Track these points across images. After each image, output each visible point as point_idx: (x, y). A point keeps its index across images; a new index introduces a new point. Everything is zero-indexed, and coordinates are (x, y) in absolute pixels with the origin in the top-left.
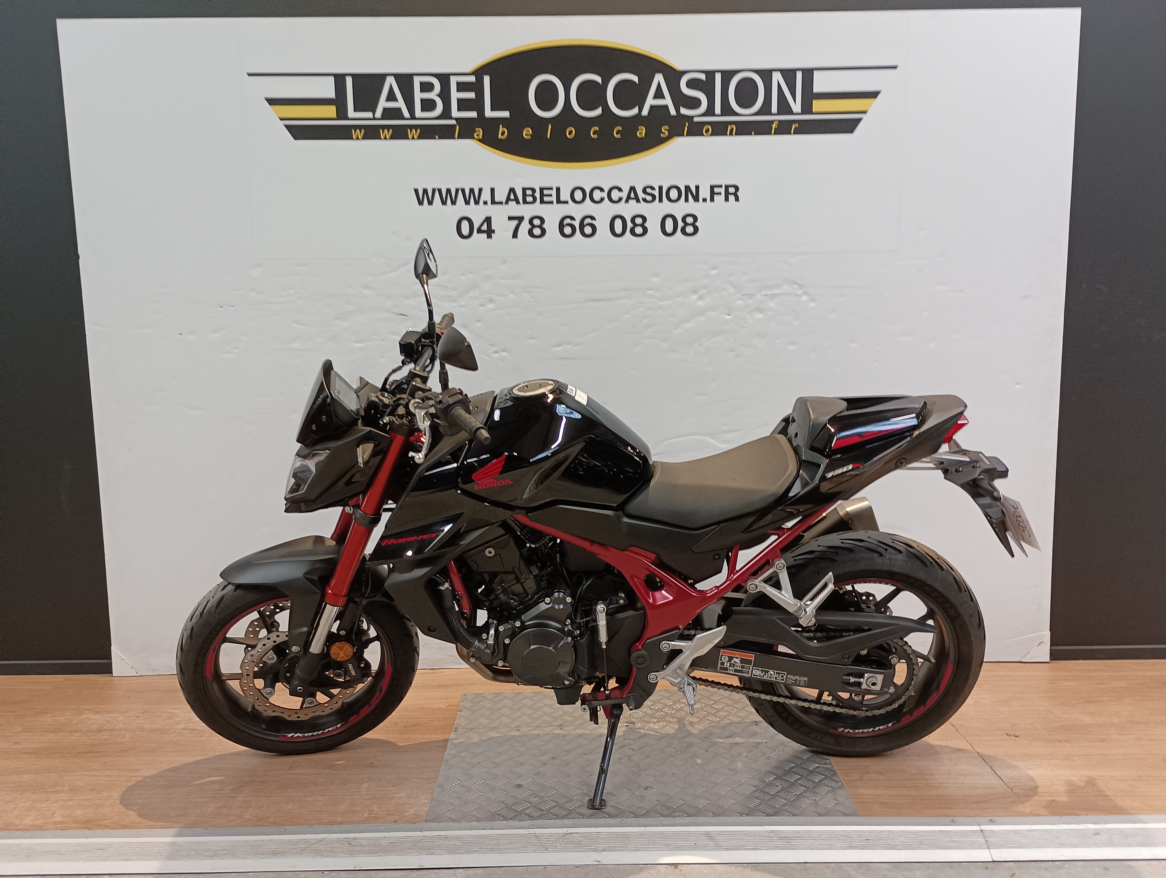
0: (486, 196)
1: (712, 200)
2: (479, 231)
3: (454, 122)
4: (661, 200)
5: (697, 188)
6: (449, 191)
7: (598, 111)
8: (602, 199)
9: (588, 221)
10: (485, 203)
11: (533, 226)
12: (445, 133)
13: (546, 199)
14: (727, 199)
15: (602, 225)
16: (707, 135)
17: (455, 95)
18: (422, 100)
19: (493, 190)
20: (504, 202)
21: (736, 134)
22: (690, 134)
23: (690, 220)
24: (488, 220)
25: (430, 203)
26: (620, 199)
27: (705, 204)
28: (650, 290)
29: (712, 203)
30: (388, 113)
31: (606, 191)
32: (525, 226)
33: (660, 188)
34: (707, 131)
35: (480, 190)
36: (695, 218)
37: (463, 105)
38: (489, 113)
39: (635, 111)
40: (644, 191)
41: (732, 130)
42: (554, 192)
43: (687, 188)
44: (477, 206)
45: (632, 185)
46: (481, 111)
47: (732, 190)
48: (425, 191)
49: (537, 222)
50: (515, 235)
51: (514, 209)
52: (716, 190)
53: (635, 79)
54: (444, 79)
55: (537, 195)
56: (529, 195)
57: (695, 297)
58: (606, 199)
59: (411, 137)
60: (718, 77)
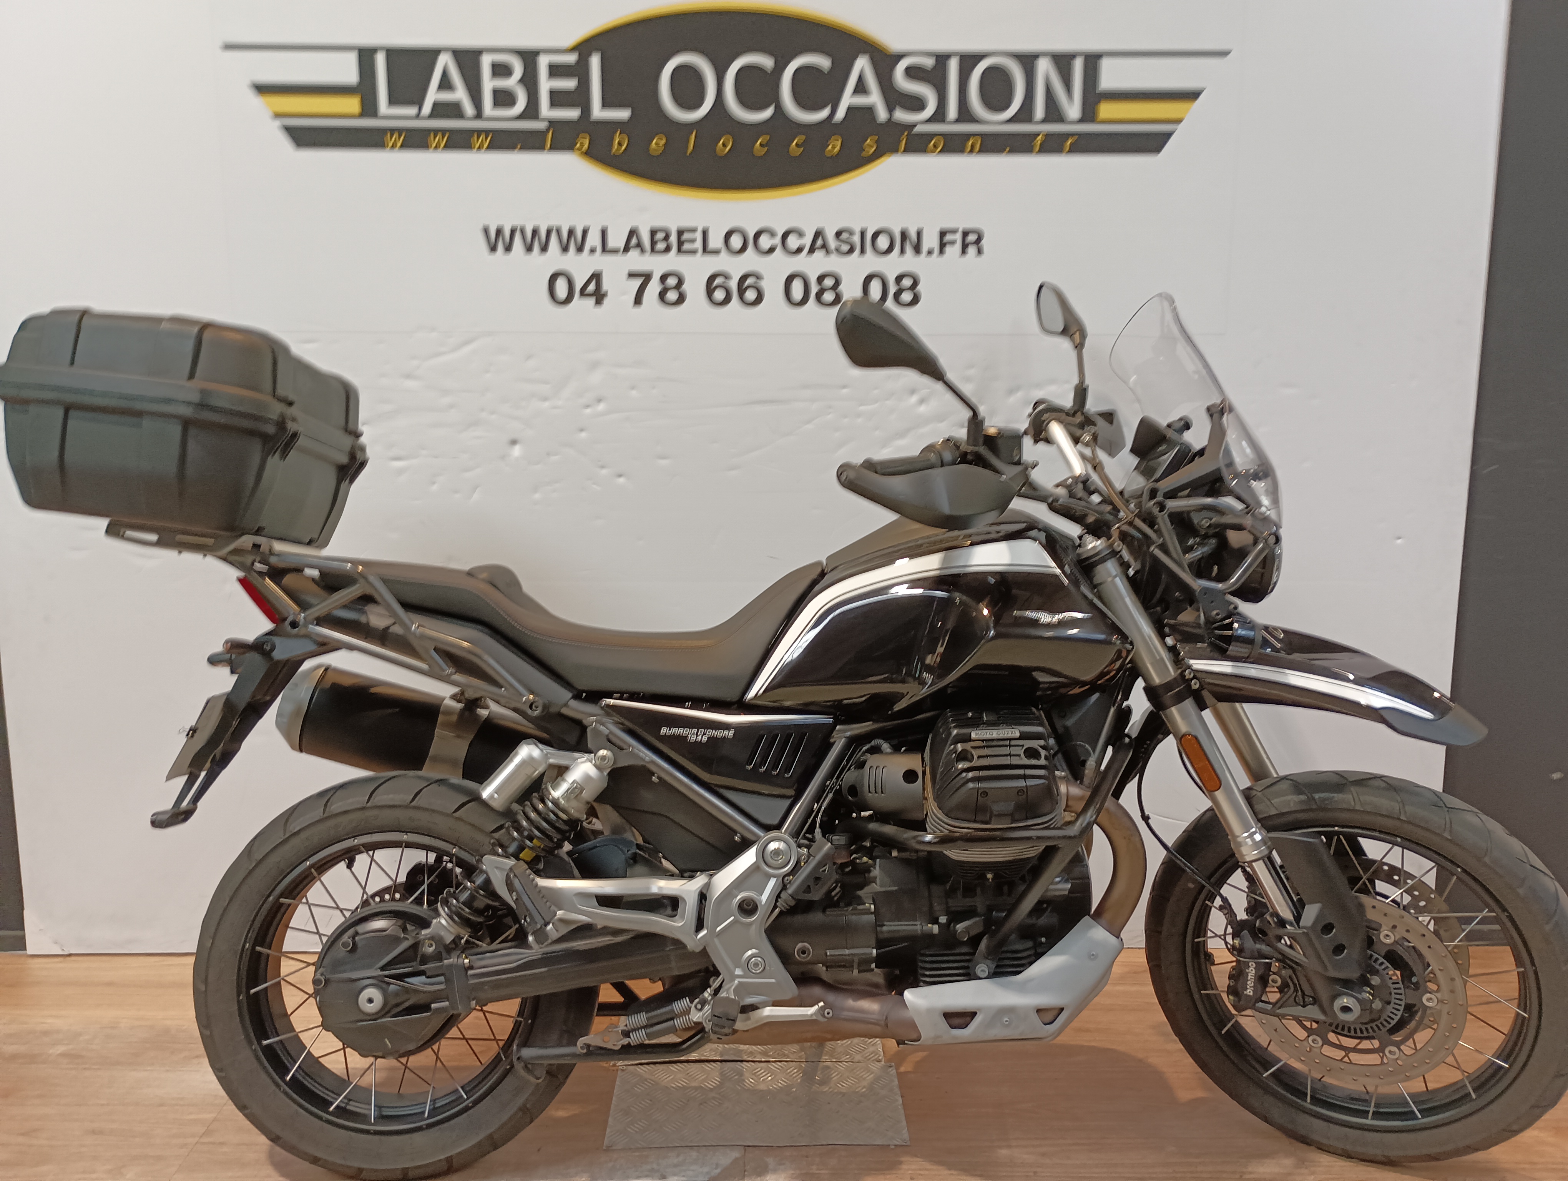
0: (593, 239)
1: (941, 251)
2: (583, 294)
3: (543, 125)
4: (863, 251)
5: (919, 233)
7: (768, 113)
8: (773, 248)
9: (749, 281)
10: (593, 251)
11: (667, 289)
12: (531, 141)
13: (686, 246)
14: (963, 252)
15: (773, 288)
16: (933, 152)
17: (545, 85)
18: (495, 90)
19: (604, 232)
20: (622, 249)
21: (981, 151)
22: (907, 150)
23: (907, 282)
24: (596, 277)
25: (508, 249)
26: (800, 250)
27: (930, 257)
28: (844, 387)
29: (941, 257)
30: (441, 110)
31: (779, 235)
32: (654, 287)
33: (862, 233)
34: (935, 146)
35: (585, 231)
36: (916, 280)
37: (558, 99)
38: (598, 112)
39: (824, 113)
40: (838, 234)
41: (973, 145)
42: (699, 236)
43: (904, 234)
44: (579, 255)
45: (820, 227)
46: (586, 109)
47: (972, 238)
48: (499, 232)
49: (672, 281)
50: (638, 302)
51: (636, 261)
52: (948, 237)
53: (825, 63)
54: (528, 57)
55: (673, 240)
56: (660, 241)
57: (914, 399)
58: (779, 249)
59: (476, 147)
60: (953, 65)
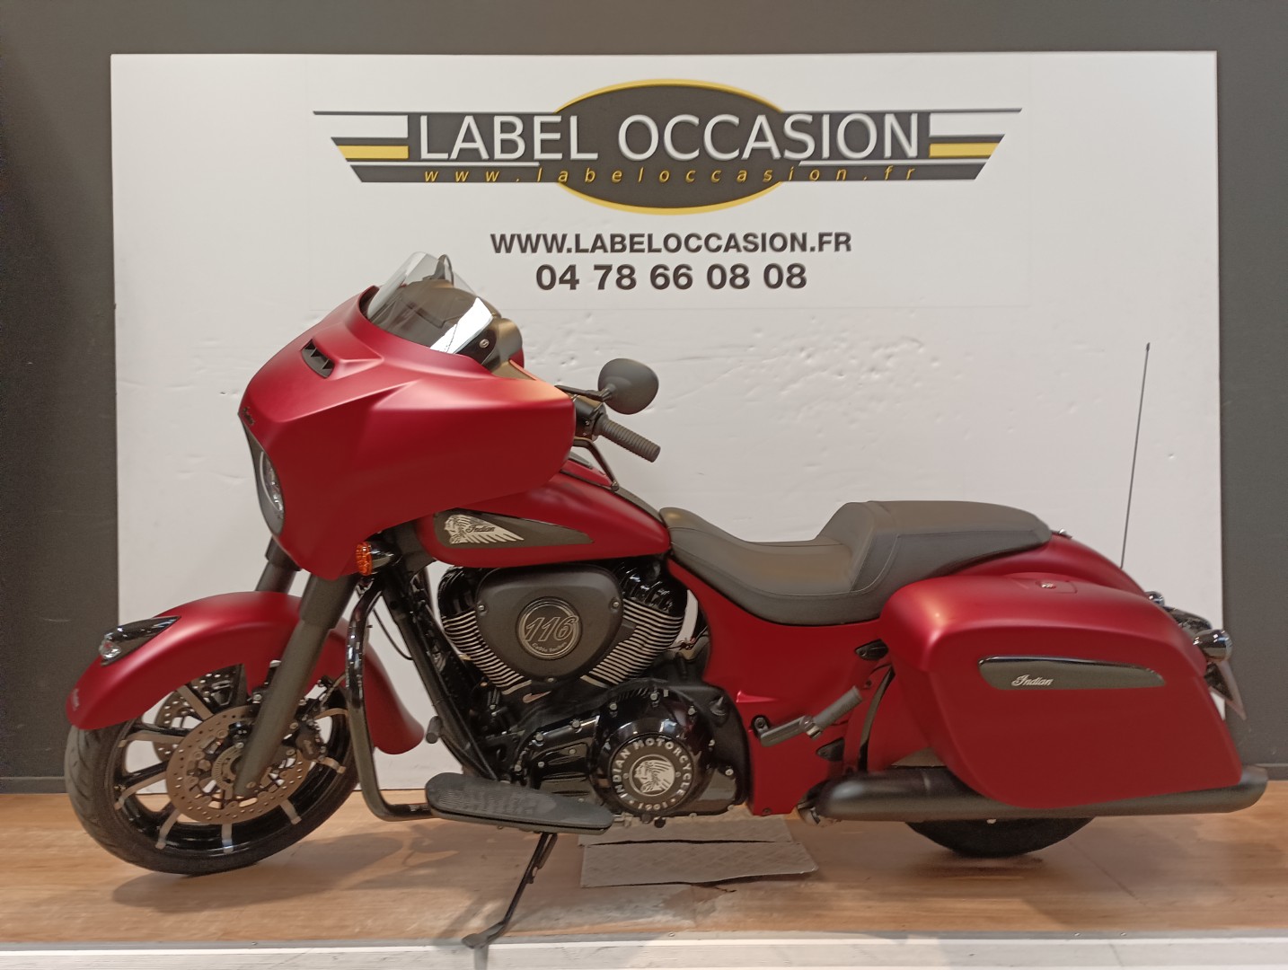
0: (570, 243)
1: (821, 248)
2: (562, 281)
3: (537, 164)
4: (764, 249)
5: (804, 236)
6: (529, 237)
7: (696, 154)
8: (698, 248)
9: (683, 270)
10: (569, 250)
11: (622, 277)
12: (526, 176)
13: (636, 247)
14: (837, 249)
15: (699, 276)
16: (813, 181)
17: (538, 136)
18: (503, 141)
19: (577, 237)
20: (591, 249)
21: (847, 179)
22: (794, 179)
23: (796, 271)
24: (572, 269)
25: (508, 250)
26: (719, 248)
27: (812, 253)
28: (752, 346)
29: (821, 253)
30: (465, 154)
31: (704, 238)
32: (613, 276)
33: (763, 236)
34: (815, 176)
35: (564, 237)
36: (803, 269)
37: (546, 146)
38: (575, 155)
39: (736, 154)
40: (746, 237)
41: (841, 174)
42: (645, 240)
43: (794, 237)
44: (559, 254)
45: (732, 232)
46: (567, 153)
47: (843, 239)
48: (502, 238)
49: (626, 272)
50: (601, 286)
51: (601, 257)
52: (825, 238)
53: (735, 120)
54: (527, 119)
55: (627, 242)
56: (618, 243)
57: (803, 354)
58: (703, 248)
59: (488, 180)
60: (826, 120)
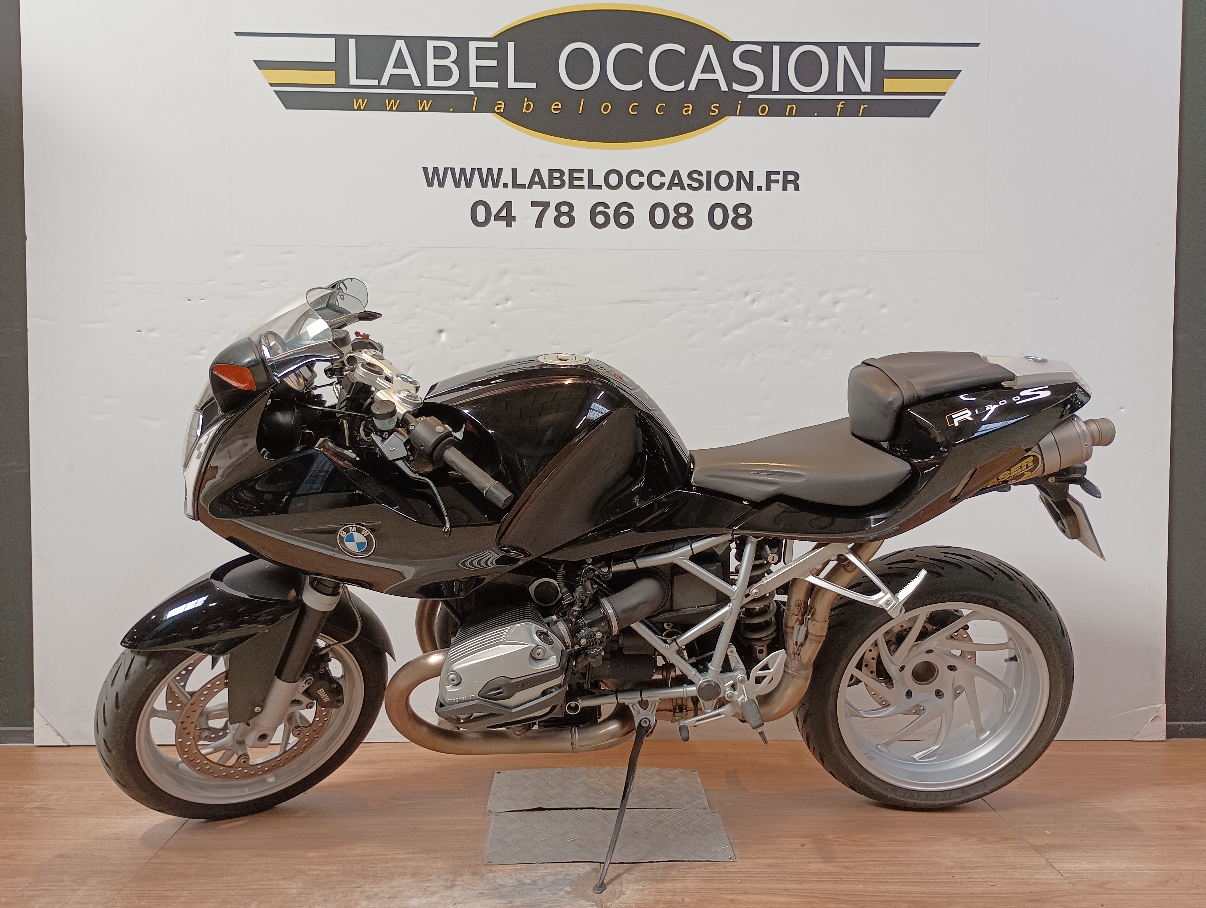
0: (506, 177)
1: (768, 188)
2: (498, 218)
3: (472, 93)
4: (709, 187)
5: (751, 173)
6: (463, 170)
7: (639, 85)
8: (641, 185)
9: (624, 209)
10: (505, 186)
11: (560, 214)
12: (461, 105)
13: (576, 183)
14: (785, 188)
15: (641, 214)
16: (762, 116)
17: (474, 63)
18: (436, 67)
19: (514, 171)
20: (527, 185)
21: (797, 115)
22: (743, 113)
23: (742, 211)
24: (508, 205)
25: (441, 184)
26: (662, 186)
27: (759, 192)
28: (694, 290)
29: (768, 192)
30: (396, 81)
31: (646, 175)
32: (551, 213)
33: (708, 173)
34: (763, 110)
35: (500, 171)
36: (749, 209)
37: (482, 74)
38: (512, 84)
39: (681, 86)
40: (690, 175)
41: (792, 110)
42: (585, 175)
43: (740, 174)
44: (495, 189)
45: (676, 169)
46: (504, 81)
47: (791, 178)
48: (436, 170)
49: (564, 209)
50: (539, 224)
51: (538, 194)
52: (773, 177)
53: (681, 49)
54: (462, 43)
55: (566, 178)
56: (556, 178)
57: (748, 298)
58: (646, 184)
59: (420, 109)
60: (776, 49)
